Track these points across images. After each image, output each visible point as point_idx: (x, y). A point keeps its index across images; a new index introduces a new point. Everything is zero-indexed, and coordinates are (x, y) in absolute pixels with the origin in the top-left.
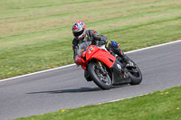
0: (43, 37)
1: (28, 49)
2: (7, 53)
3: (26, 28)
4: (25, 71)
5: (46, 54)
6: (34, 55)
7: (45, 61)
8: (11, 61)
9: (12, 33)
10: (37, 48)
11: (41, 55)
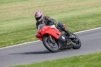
0: (88, 11)
1: (80, 18)
2: (68, 20)
3: (78, 6)
4: (77, 30)
5: (89, 21)
6: (83, 21)
7: (89, 25)
8: (70, 25)
9: (70, 9)
10: (84, 18)
11: (86, 21)
